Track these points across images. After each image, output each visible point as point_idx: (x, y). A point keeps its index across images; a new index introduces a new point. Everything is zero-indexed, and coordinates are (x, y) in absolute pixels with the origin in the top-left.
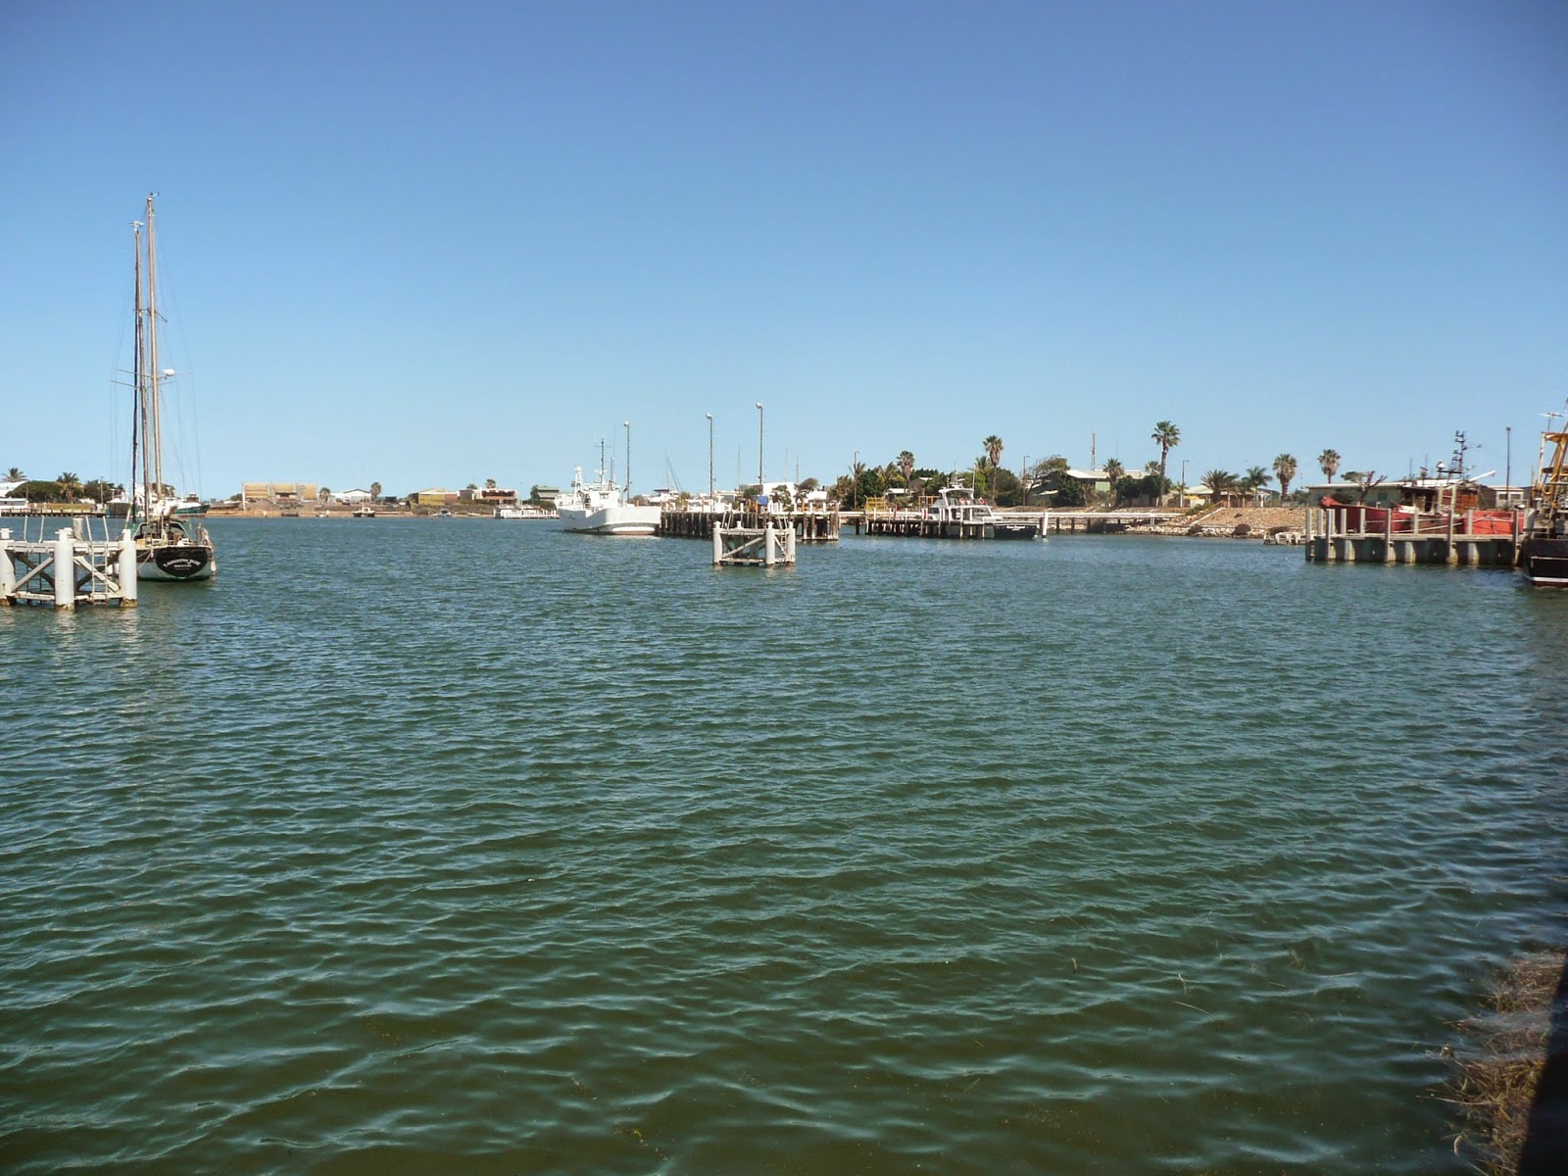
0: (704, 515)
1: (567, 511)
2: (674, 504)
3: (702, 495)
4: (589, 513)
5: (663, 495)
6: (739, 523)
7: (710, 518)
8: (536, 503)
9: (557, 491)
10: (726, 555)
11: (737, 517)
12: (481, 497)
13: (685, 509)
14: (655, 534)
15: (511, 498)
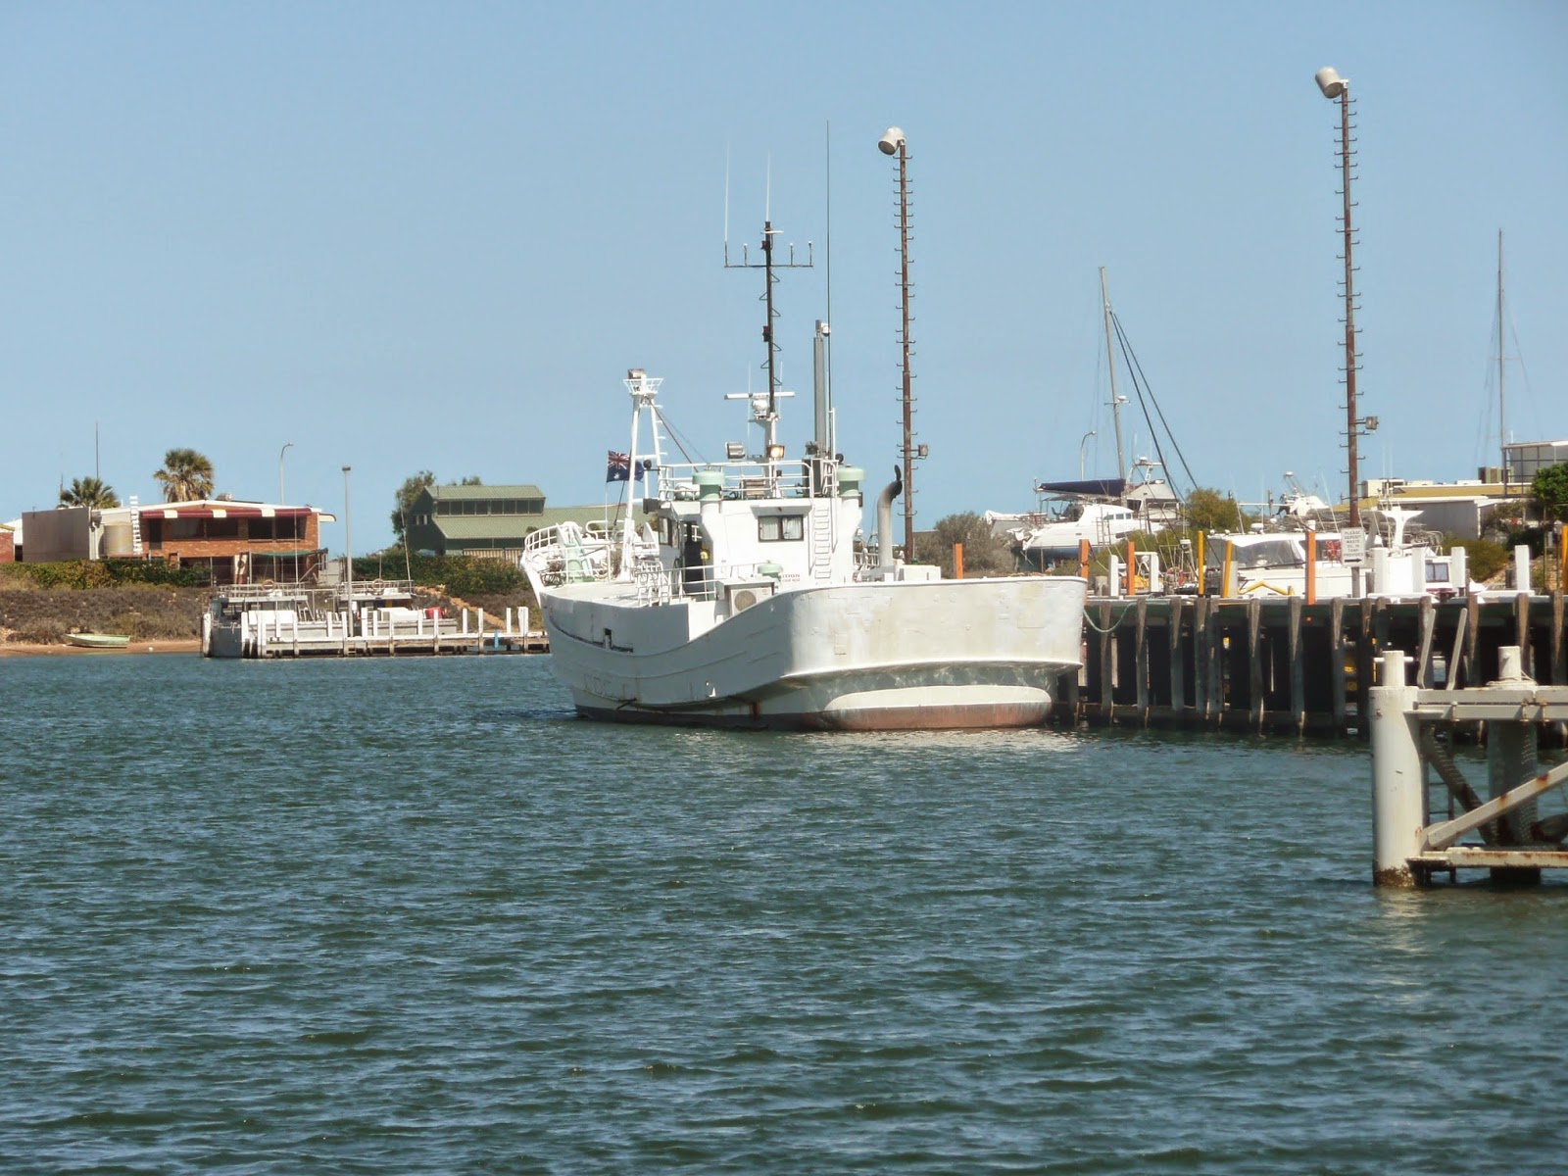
0: (1318, 614)
1: (591, 610)
2: (1153, 560)
3: (1301, 506)
4: (702, 619)
5: (1092, 511)
6: (1512, 656)
7: (1352, 627)
8: (425, 571)
9: (534, 506)
10: (1442, 829)
11: (1498, 625)
12: (139, 549)
13: (1214, 585)
14: (1054, 720)
15: (292, 548)
